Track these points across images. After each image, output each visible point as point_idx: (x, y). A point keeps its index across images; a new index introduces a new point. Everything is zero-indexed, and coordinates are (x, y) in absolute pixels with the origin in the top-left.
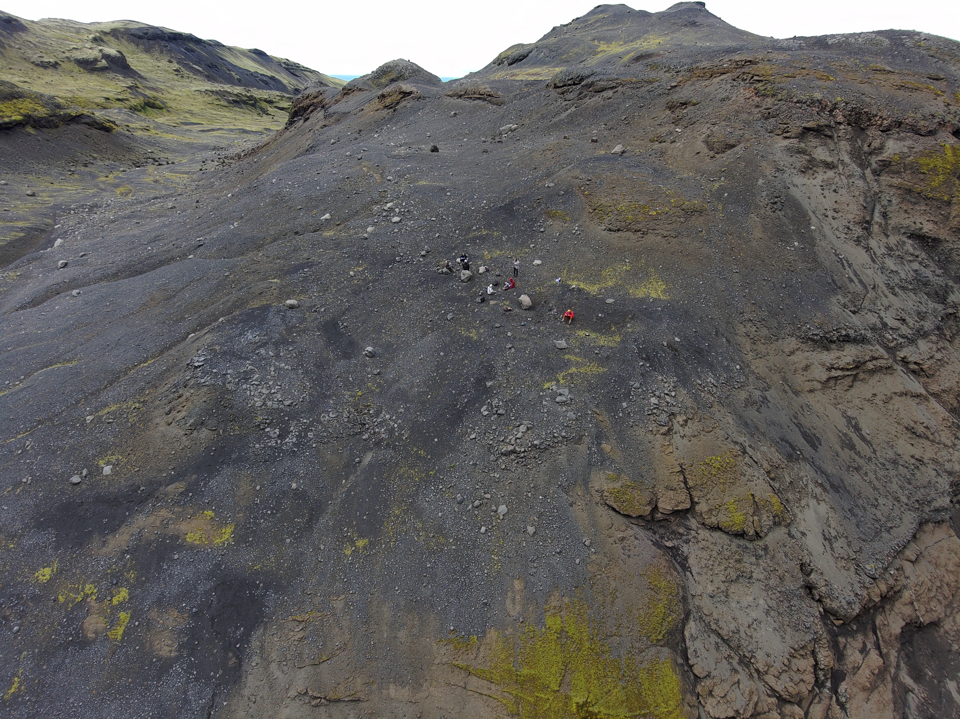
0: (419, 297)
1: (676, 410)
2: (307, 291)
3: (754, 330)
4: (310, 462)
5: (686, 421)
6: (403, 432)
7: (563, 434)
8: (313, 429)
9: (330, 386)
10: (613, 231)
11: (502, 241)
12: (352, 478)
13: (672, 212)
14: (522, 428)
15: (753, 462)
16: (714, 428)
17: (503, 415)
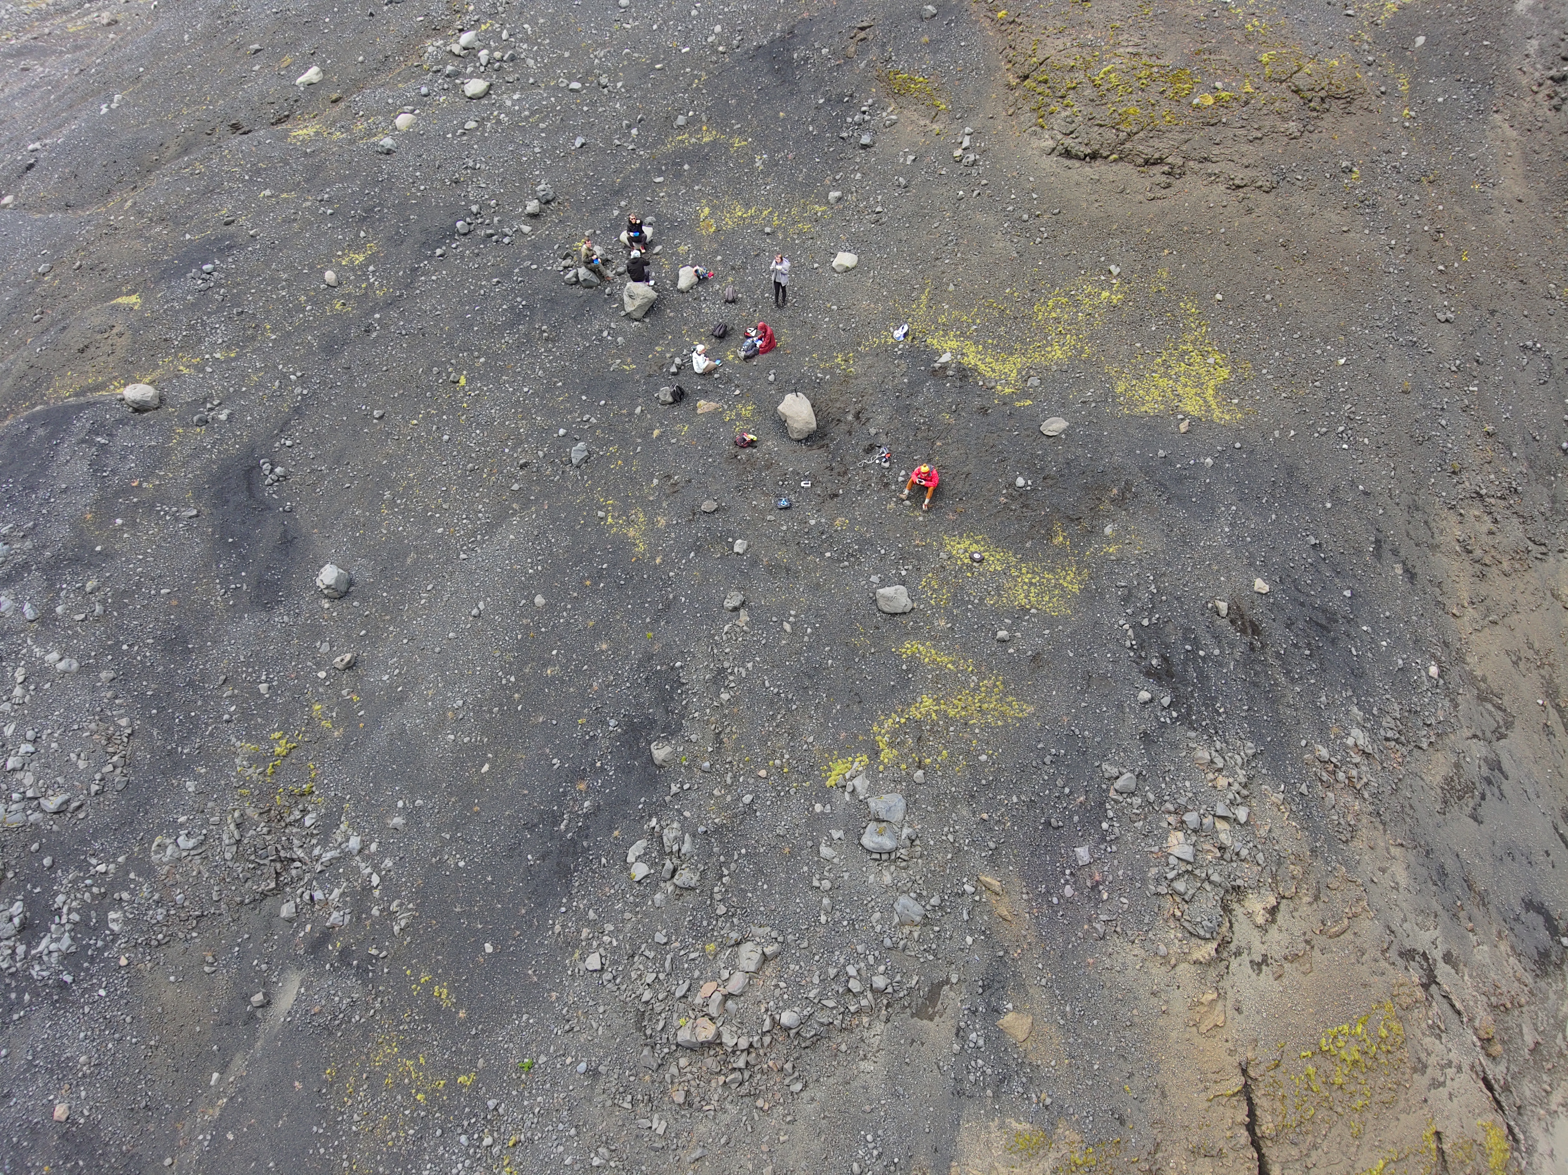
0: (502, 371)
1: (1247, 874)
2: (200, 341)
3: (1484, 529)
4: (109, 1022)
5: (1273, 911)
6: (394, 907)
7: (880, 982)
8: (125, 896)
9: (195, 722)
10: (1077, 157)
11: (753, 170)
12: (239, 1064)
13: (1262, 98)
14: (749, 957)
15: (1450, 1012)
16: (1355, 915)
17: (693, 889)
